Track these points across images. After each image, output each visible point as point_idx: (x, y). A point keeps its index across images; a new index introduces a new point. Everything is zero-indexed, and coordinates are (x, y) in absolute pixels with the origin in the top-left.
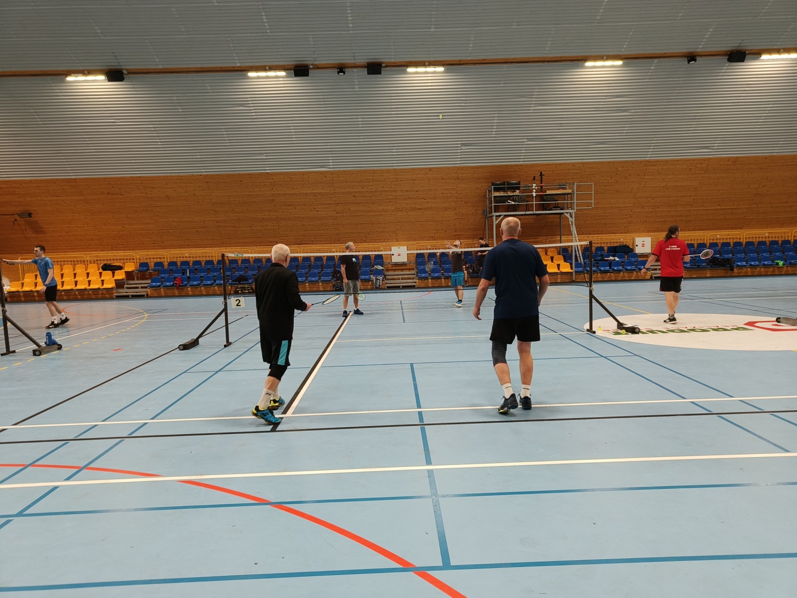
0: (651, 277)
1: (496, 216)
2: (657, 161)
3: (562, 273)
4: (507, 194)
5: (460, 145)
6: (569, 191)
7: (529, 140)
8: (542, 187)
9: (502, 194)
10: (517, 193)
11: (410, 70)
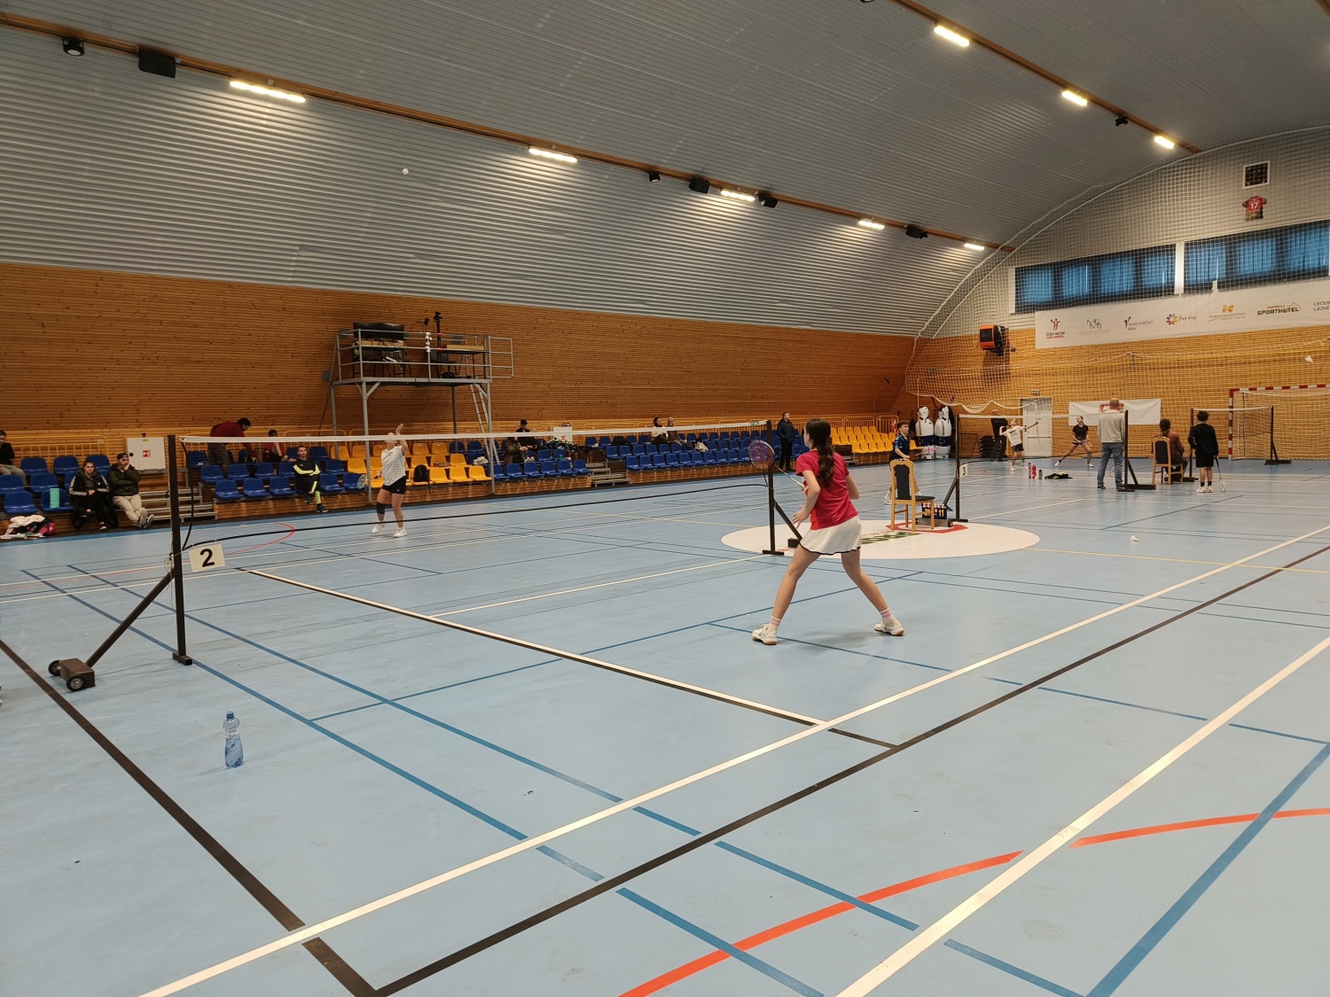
0: (593, 485)
1: (367, 383)
2: (587, 314)
3: (475, 483)
4: (384, 344)
5: (298, 248)
6: (481, 348)
7: (418, 256)
8: (439, 338)
9: (375, 344)
10: (400, 345)
11: (236, 84)
